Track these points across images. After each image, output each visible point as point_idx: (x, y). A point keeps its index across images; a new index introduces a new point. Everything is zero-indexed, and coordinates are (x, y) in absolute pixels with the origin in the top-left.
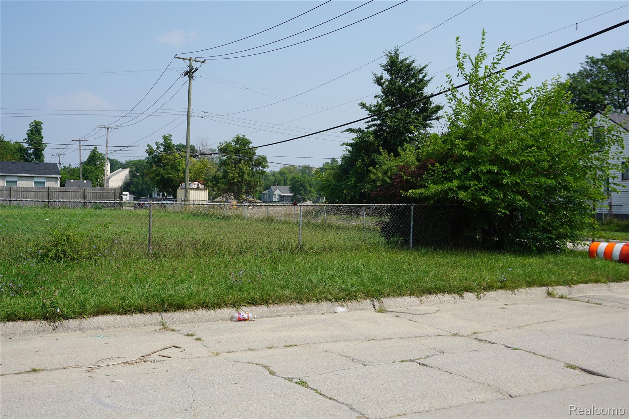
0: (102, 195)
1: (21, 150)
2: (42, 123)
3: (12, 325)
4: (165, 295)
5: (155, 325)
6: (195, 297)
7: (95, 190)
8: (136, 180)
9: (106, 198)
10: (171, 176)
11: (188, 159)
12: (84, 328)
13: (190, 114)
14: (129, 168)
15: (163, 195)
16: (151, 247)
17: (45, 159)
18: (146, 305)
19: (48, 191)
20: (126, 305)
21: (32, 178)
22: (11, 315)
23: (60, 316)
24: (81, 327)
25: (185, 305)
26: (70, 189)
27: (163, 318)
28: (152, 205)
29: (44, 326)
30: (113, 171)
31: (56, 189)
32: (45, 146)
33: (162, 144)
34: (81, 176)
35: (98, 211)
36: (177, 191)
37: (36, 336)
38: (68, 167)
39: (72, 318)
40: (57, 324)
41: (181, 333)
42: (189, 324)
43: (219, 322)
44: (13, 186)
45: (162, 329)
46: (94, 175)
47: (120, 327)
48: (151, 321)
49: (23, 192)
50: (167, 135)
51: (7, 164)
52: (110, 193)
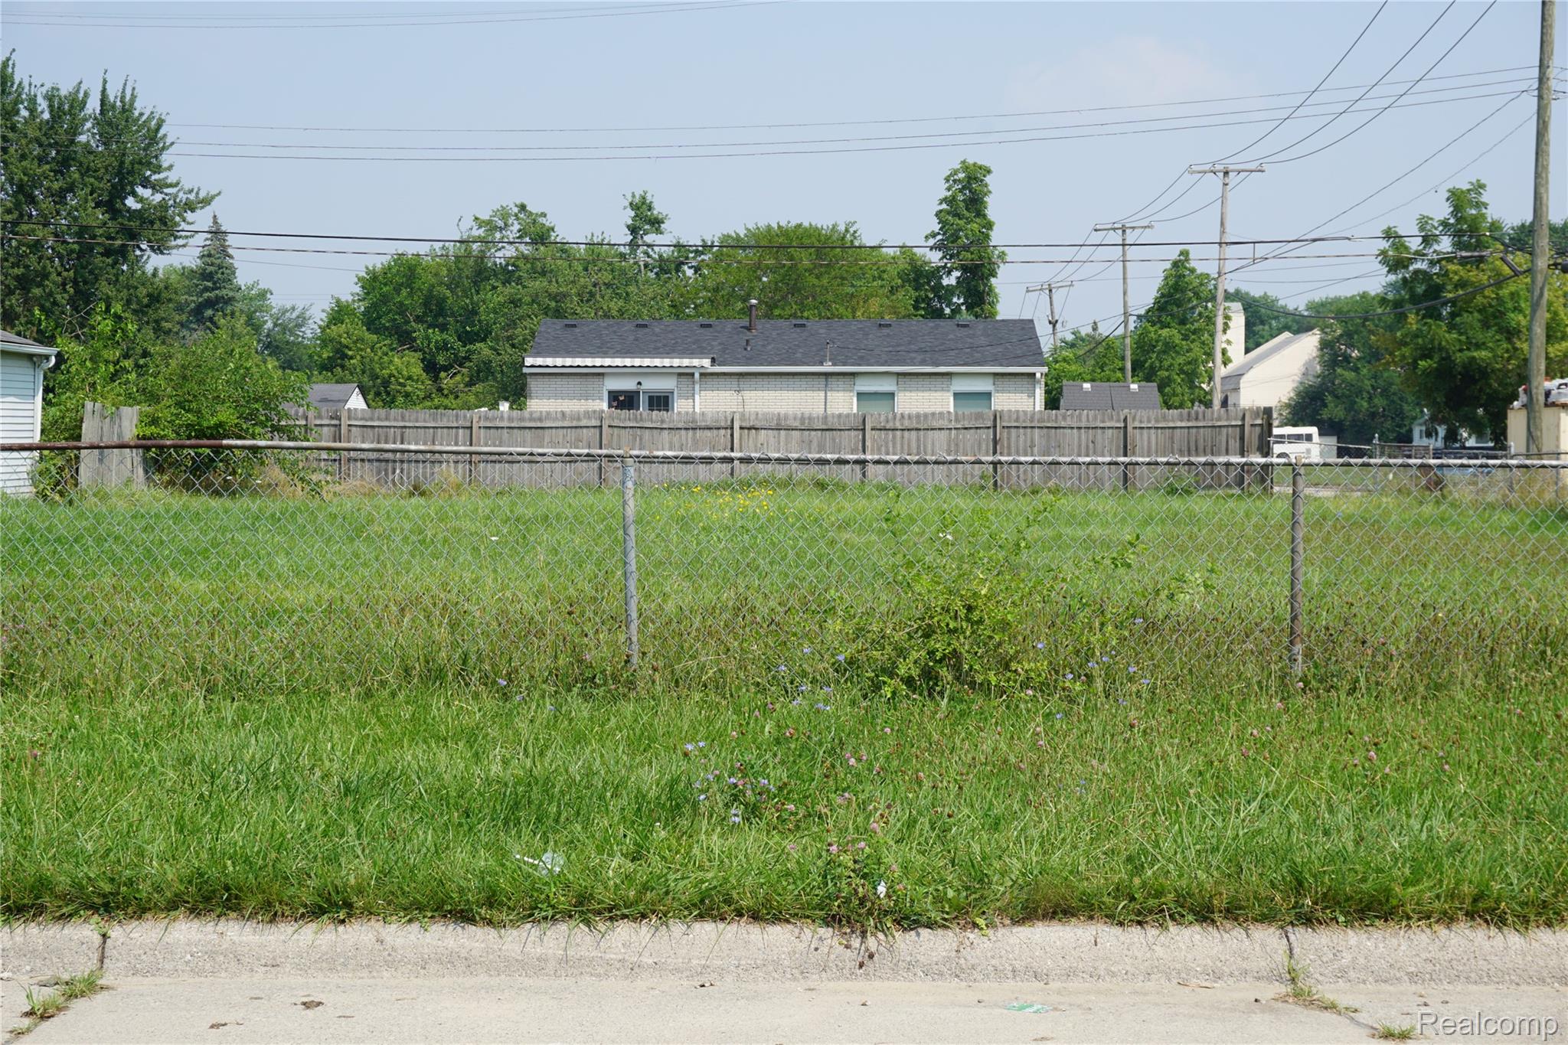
0: (1193, 439)
1: (919, 276)
2: (989, 172)
3: (714, 936)
4: (1310, 851)
5: (1258, 979)
6: (1439, 867)
7: (1164, 418)
8: (1350, 375)
9: (1208, 450)
10: (1483, 354)
11: (1540, 279)
12: (973, 967)
13: (1548, 89)
14: (1316, 331)
15: (1452, 436)
16: (1298, 648)
17: (999, 307)
18: (1226, 892)
19: (995, 427)
20: (1144, 885)
21: (945, 380)
22: (711, 896)
23: (886, 913)
24: (962, 961)
25: (1394, 902)
26: (1072, 416)
27: (1296, 951)
28: (1302, 471)
29: (826, 950)
30: (1258, 345)
31: (1022, 417)
32: (999, 257)
33: (1444, 224)
34: (1129, 365)
35: (1176, 503)
36: (1505, 417)
37: (794, 984)
38: (1087, 335)
39: (930, 925)
40: (872, 943)
41: (1358, 1024)
42: (1407, 987)
43: (1547, 989)
44: (877, 413)
45: (1284, 999)
46: (1181, 360)
47: (1113, 975)
48: (1244, 959)
49: (906, 433)
50: (1465, 187)
51: (860, 329)
52: (1224, 431)
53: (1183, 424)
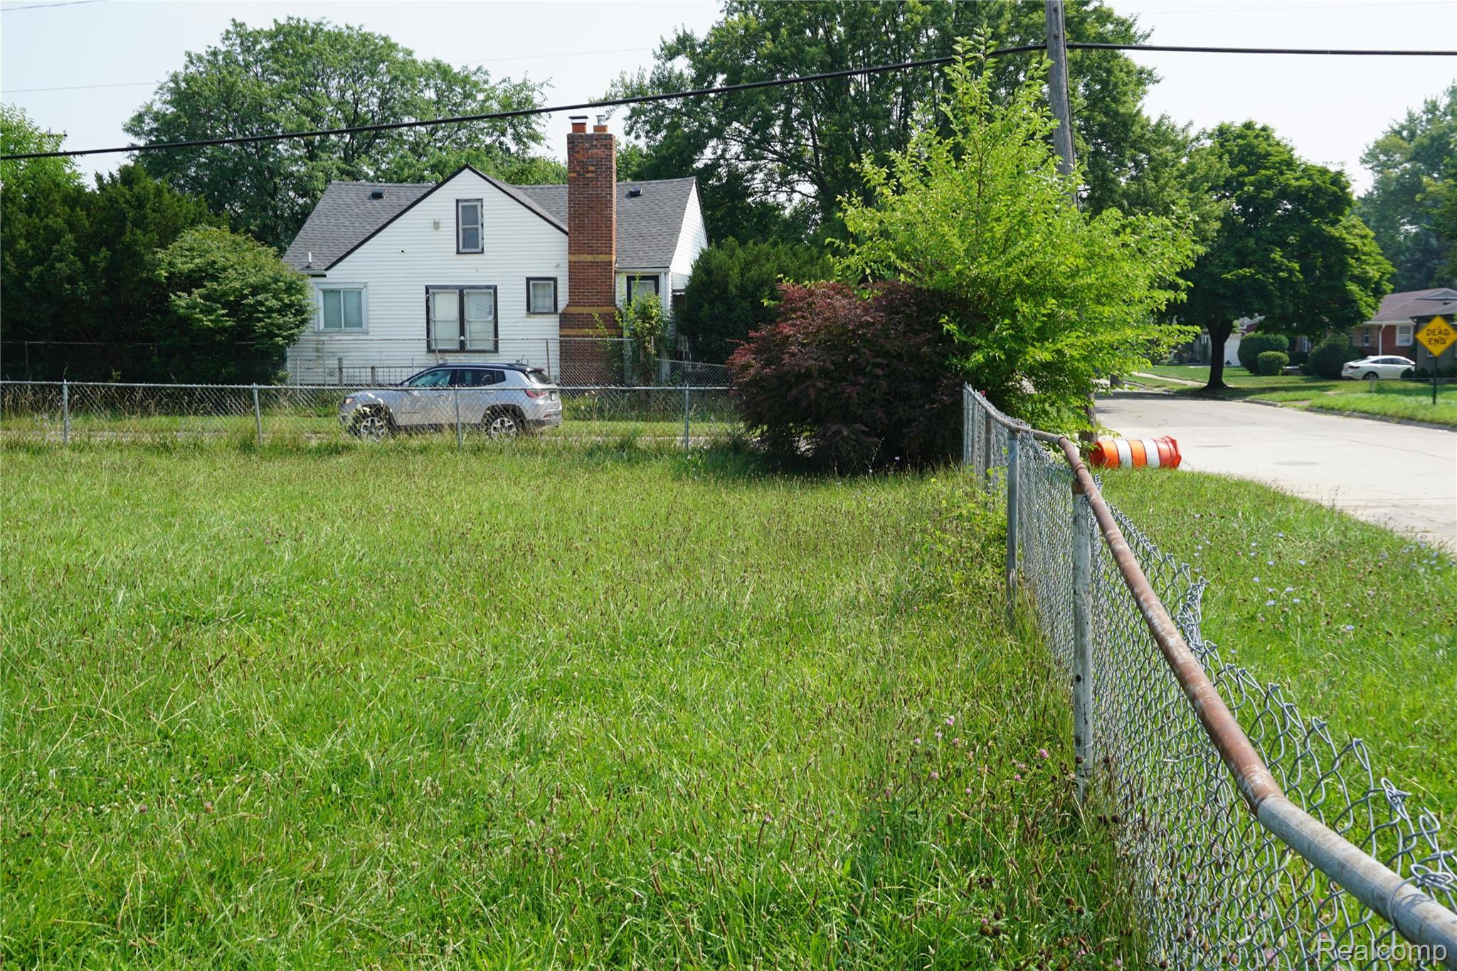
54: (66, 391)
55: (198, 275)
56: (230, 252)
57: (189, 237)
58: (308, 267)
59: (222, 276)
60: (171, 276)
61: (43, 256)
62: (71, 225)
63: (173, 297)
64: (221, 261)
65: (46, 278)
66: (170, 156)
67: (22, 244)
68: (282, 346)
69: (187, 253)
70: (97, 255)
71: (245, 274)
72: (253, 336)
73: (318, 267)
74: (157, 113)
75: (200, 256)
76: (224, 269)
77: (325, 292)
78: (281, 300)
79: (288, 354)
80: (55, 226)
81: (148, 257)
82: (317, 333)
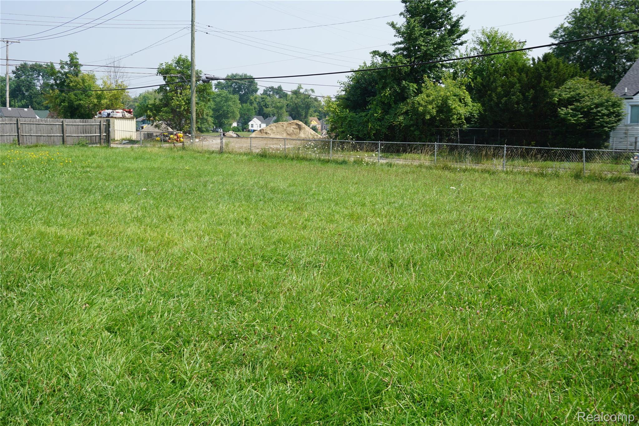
0: (84, 129)
9: (89, 132)
13: (194, 28)
33: (67, 63)
53: (81, 124)
54: (505, 149)
55: (571, 100)
56: (587, 89)
57: (570, 83)
58: (625, 95)
59: (582, 100)
60: (560, 100)
61: (507, 94)
62: (520, 80)
63: (559, 110)
64: (583, 93)
65: (507, 103)
66: (568, 47)
67: (499, 89)
68: (607, 131)
69: (568, 90)
70: (529, 92)
71: (593, 99)
72: (594, 127)
73: (629, 94)
74: (565, 28)
75: (573, 91)
76: (584, 97)
77: (632, 106)
78: (609, 110)
79: (611, 135)
80: (513, 81)
81: (551, 92)
82: (626, 126)
